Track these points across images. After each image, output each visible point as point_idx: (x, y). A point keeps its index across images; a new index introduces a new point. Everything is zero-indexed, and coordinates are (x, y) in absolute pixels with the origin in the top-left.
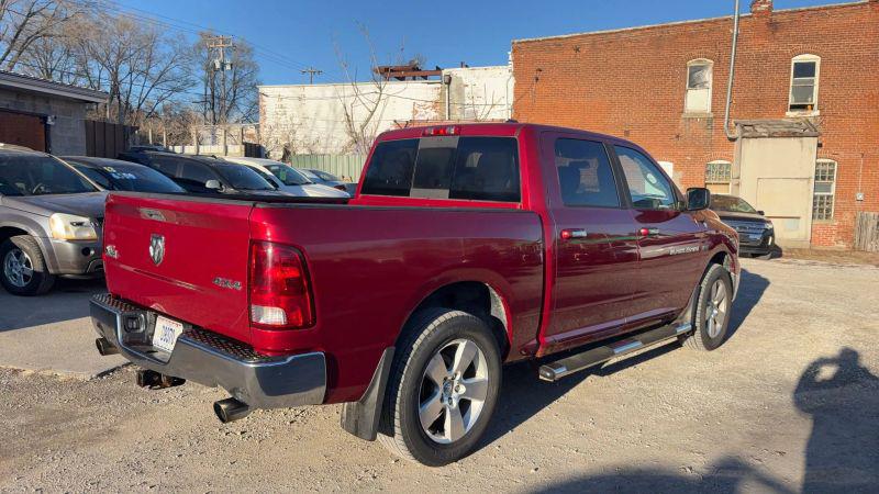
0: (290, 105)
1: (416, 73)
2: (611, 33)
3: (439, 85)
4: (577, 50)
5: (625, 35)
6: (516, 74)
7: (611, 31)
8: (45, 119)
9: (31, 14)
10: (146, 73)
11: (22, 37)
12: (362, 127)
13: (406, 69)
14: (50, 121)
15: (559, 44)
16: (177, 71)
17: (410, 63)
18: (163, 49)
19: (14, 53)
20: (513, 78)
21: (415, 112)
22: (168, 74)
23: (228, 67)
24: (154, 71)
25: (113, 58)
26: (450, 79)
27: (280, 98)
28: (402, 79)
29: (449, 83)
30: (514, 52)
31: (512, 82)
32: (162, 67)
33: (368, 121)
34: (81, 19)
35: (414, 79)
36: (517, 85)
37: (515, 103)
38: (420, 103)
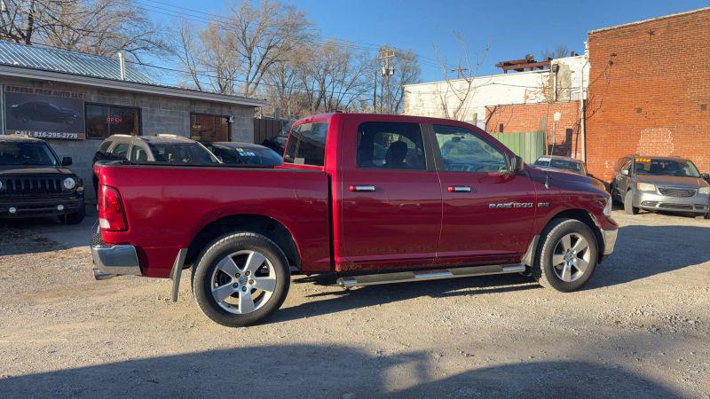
0: (427, 98)
1: (531, 65)
2: (687, 15)
3: (548, 74)
4: (652, 33)
5: (700, 15)
6: (591, 60)
7: (688, 12)
8: (228, 119)
9: (269, 48)
10: (342, 82)
11: (264, 63)
12: (455, 113)
13: (521, 62)
14: (231, 121)
15: (634, 30)
16: (363, 78)
17: (527, 57)
18: (354, 63)
19: (259, 74)
20: (589, 64)
21: (527, 97)
22: (357, 81)
23: (391, 73)
24: (348, 80)
25: (321, 72)
26: (558, 67)
27: (420, 93)
28: (521, 70)
29: (557, 70)
30: (590, 41)
31: (588, 67)
32: (353, 76)
33: (459, 108)
34: (297, 47)
35: (532, 69)
36: (592, 70)
37: (590, 85)
38: (531, 89)
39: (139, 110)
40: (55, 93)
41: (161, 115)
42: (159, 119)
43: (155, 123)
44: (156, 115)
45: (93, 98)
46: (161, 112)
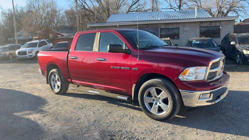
14: (220, 28)
39: (179, 28)
40: (151, 27)
41: (187, 29)
42: (186, 31)
43: (184, 32)
44: (185, 30)
45: (163, 27)
46: (187, 28)
